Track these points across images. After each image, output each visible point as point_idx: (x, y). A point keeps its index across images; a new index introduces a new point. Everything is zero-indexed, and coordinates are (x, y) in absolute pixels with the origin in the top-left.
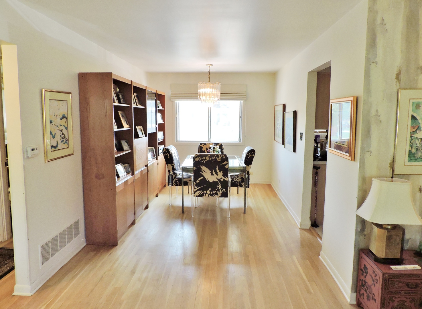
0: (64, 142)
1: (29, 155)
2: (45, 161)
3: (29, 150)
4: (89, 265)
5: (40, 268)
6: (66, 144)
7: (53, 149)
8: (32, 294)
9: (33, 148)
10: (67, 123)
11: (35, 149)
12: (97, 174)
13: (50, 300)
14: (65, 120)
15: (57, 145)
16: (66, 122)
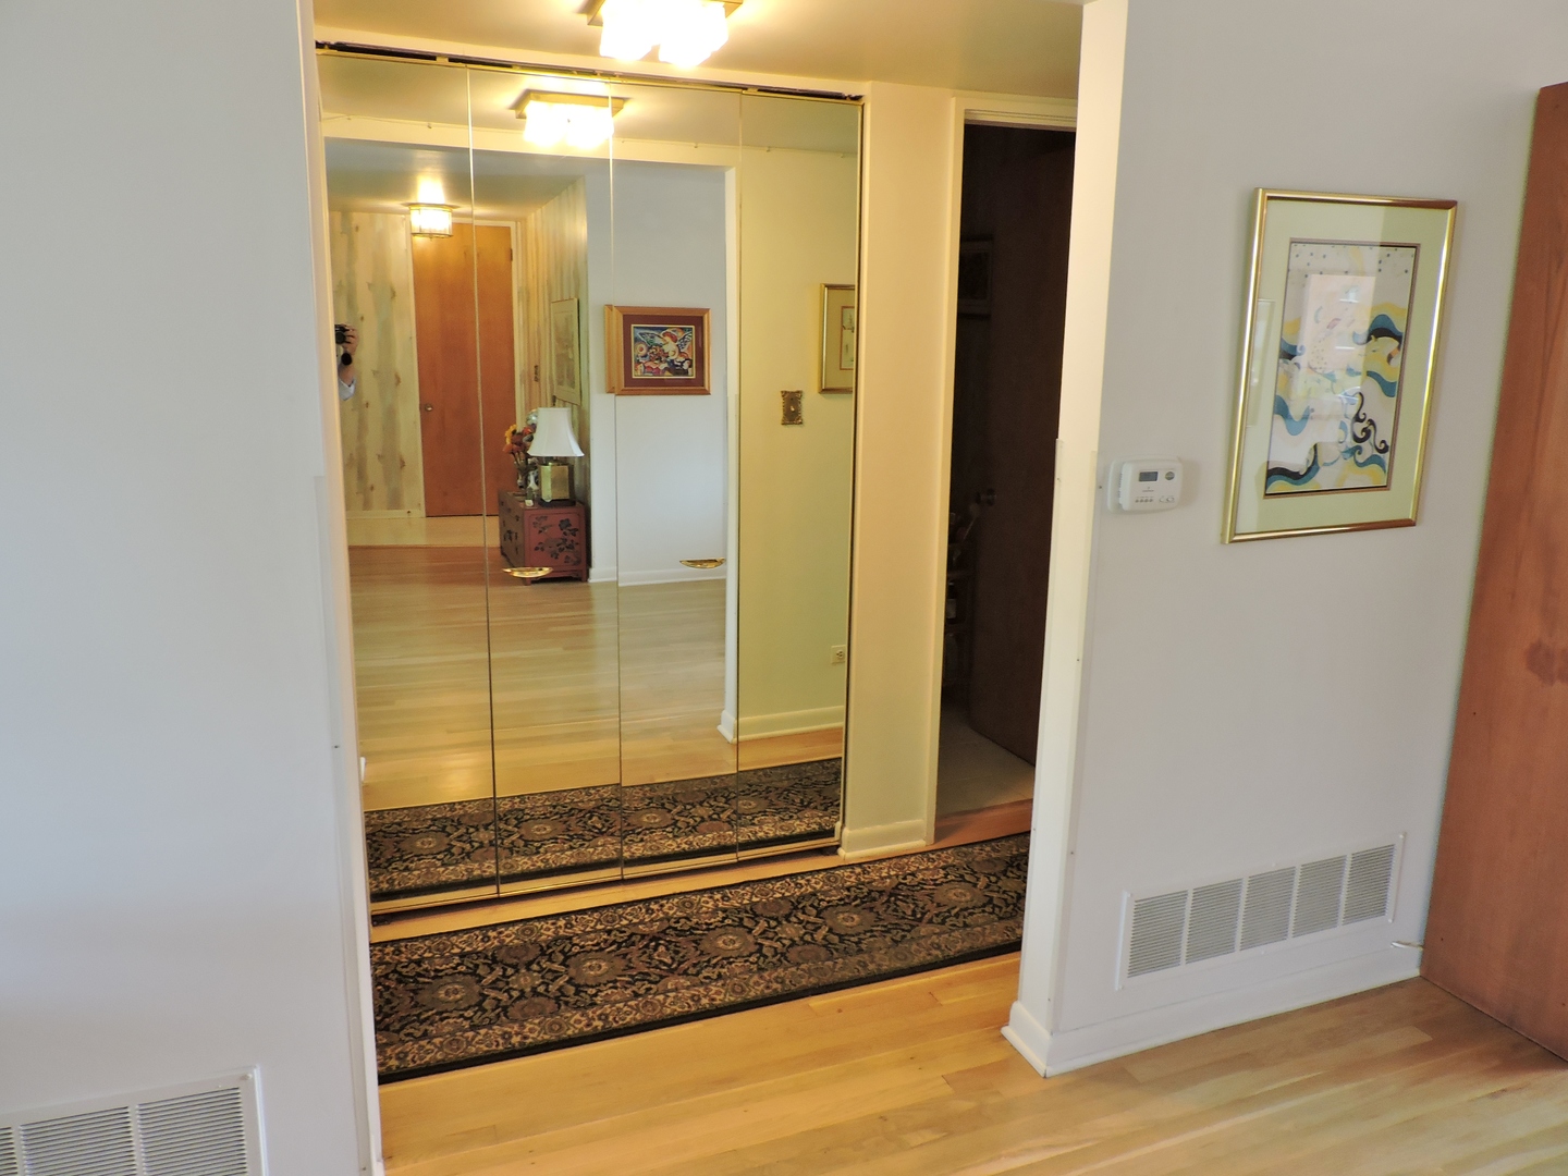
0: (1361, 459)
1: (1126, 501)
2: (1223, 535)
3: (1130, 474)
4: (1348, 1087)
5: (1117, 986)
6: (1375, 467)
7: (1281, 485)
8: (1051, 1071)
9: (1149, 468)
10: (1396, 362)
11: (1161, 476)
12: (1536, 648)
13: (1078, 1143)
14: (1389, 344)
15: (1313, 468)
16: (1390, 358)
